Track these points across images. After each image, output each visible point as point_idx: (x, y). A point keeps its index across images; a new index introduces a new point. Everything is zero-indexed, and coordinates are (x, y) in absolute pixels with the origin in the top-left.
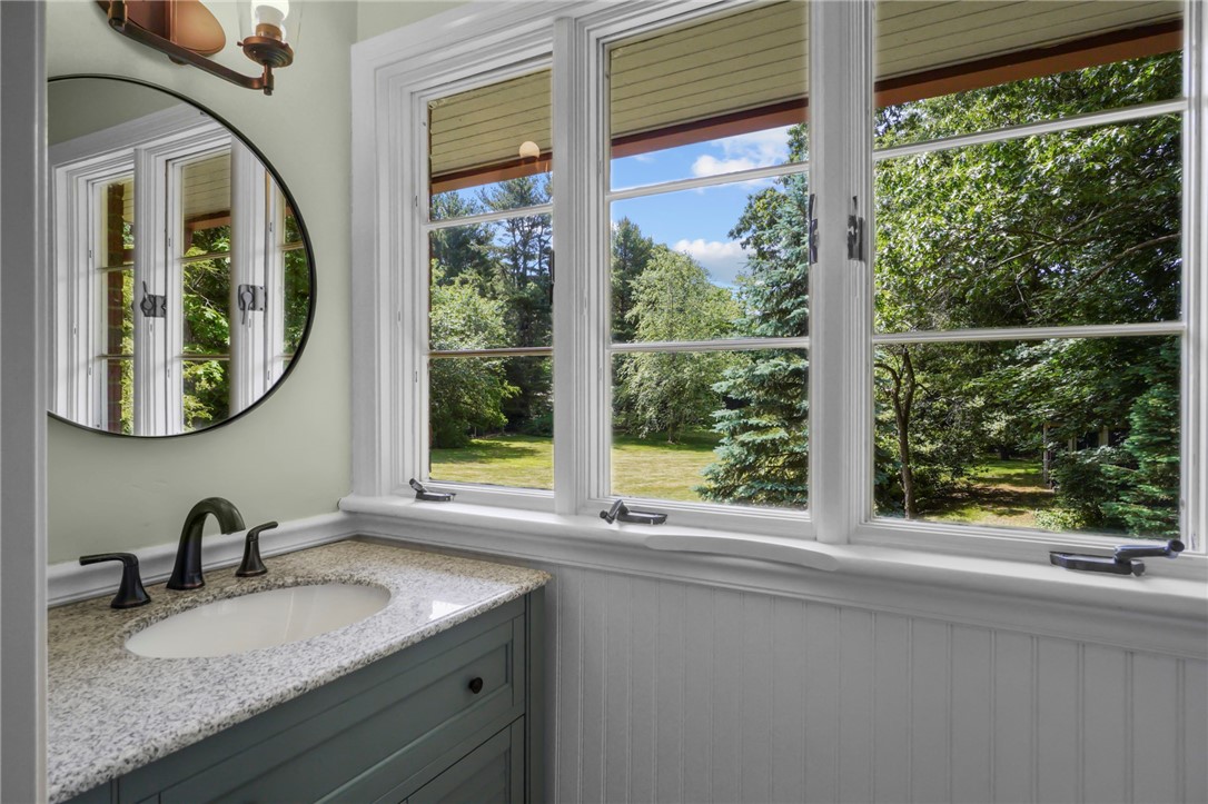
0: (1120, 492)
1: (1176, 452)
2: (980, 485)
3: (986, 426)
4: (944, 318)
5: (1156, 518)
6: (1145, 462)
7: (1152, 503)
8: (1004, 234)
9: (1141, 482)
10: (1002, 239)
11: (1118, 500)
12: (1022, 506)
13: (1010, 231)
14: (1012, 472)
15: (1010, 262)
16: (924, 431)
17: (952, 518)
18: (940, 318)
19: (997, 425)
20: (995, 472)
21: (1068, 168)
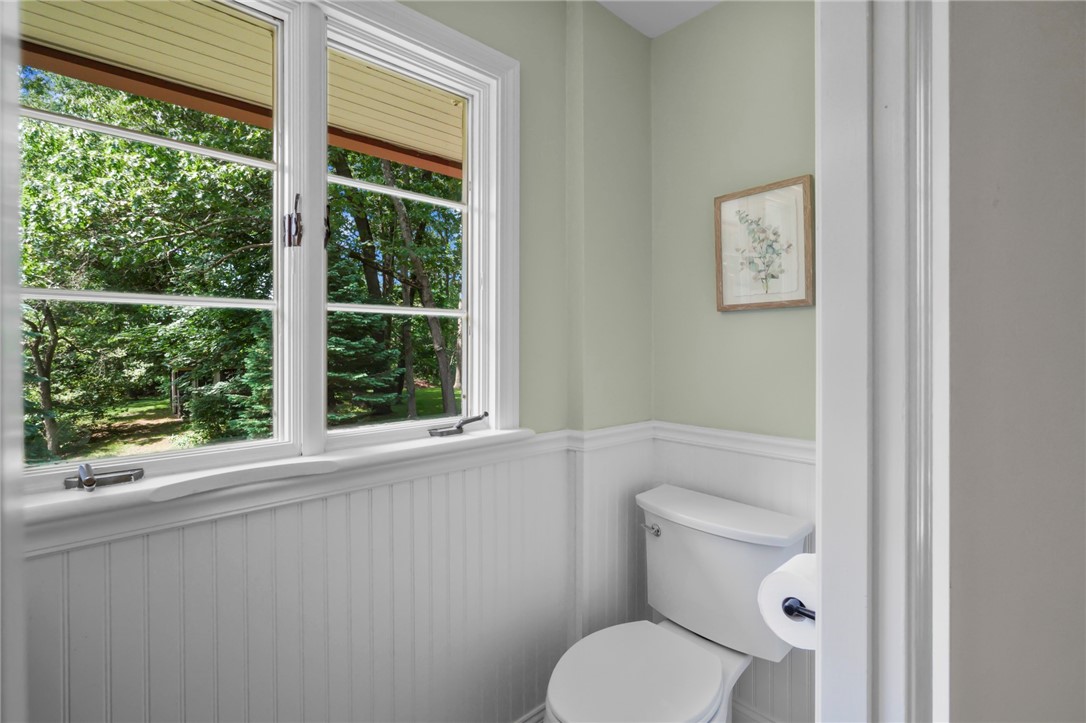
0: (239, 412)
1: (271, 383)
2: (117, 424)
3: (127, 372)
4: (83, 278)
5: (263, 426)
6: (257, 390)
7: (260, 416)
8: (159, 219)
9: (253, 404)
10: (158, 224)
11: (238, 418)
12: (159, 434)
13: (165, 217)
14: (145, 409)
15: (153, 241)
16: (62, 382)
17: (97, 455)
18: (78, 278)
19: (137, 372)
20: (132, 410)
21: (207, 181)
